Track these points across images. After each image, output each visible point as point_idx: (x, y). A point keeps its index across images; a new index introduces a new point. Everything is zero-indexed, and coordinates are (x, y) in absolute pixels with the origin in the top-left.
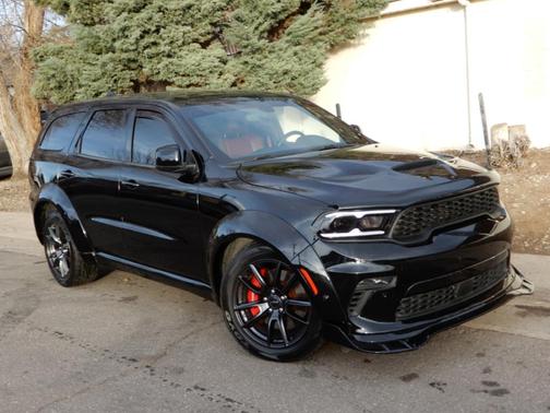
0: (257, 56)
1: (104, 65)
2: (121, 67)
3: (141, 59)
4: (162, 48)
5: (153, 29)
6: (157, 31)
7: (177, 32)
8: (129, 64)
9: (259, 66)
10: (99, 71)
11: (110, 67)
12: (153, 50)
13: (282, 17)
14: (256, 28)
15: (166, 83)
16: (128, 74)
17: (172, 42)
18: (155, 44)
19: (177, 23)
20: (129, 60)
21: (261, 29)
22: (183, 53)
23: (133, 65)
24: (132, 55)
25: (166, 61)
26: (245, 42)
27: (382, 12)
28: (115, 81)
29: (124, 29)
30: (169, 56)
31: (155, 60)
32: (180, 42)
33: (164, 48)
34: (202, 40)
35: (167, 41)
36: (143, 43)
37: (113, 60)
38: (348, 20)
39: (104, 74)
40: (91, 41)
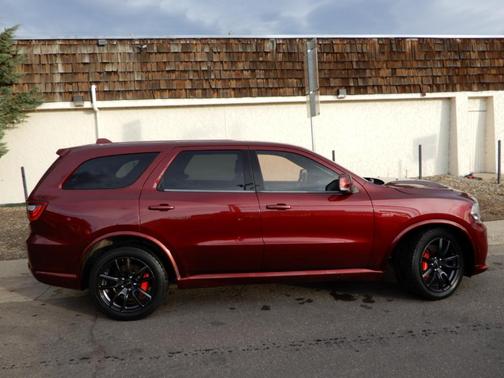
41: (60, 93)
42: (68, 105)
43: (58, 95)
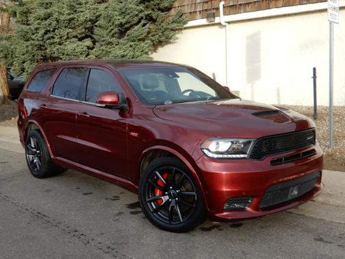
0: (109, 46)
1: (27, 47)
2: (36, 48)
3: (46, 46)
4: (56, 40)
5: (51, 29)
6: (54, 31)
7: (64, 32)
8: (40, 47)
9: (110, 52)
10: (25, 51)
11: (30, 48)
12: (52, 41)
13: (126, 26)
14: (110, 32)
15: (59, 58)
16: (40, 53)
17: (61, 37)
18: (53, 37)
19: (66, 27)
20: (40, 45)
21: (113, 32)
22: (67, 43)
23: (42, 48)
24: (41, 43)
25: (58, 47)
26: (103, 39)
27: (185, 26)
28: (33, 56)
29: (37, 29)
30: (60, 44)
31: (53, 46)
32: (65, 37)
33: (57, 40)
34: (79, 36)
35: (59, 36)
36: (46, 37)
37: (32, 45)
38: (166, 29)
39: (27, 52)
40: (23, 33)
41: (200, 11)
42: (204, 21)
43: (198, 13)
